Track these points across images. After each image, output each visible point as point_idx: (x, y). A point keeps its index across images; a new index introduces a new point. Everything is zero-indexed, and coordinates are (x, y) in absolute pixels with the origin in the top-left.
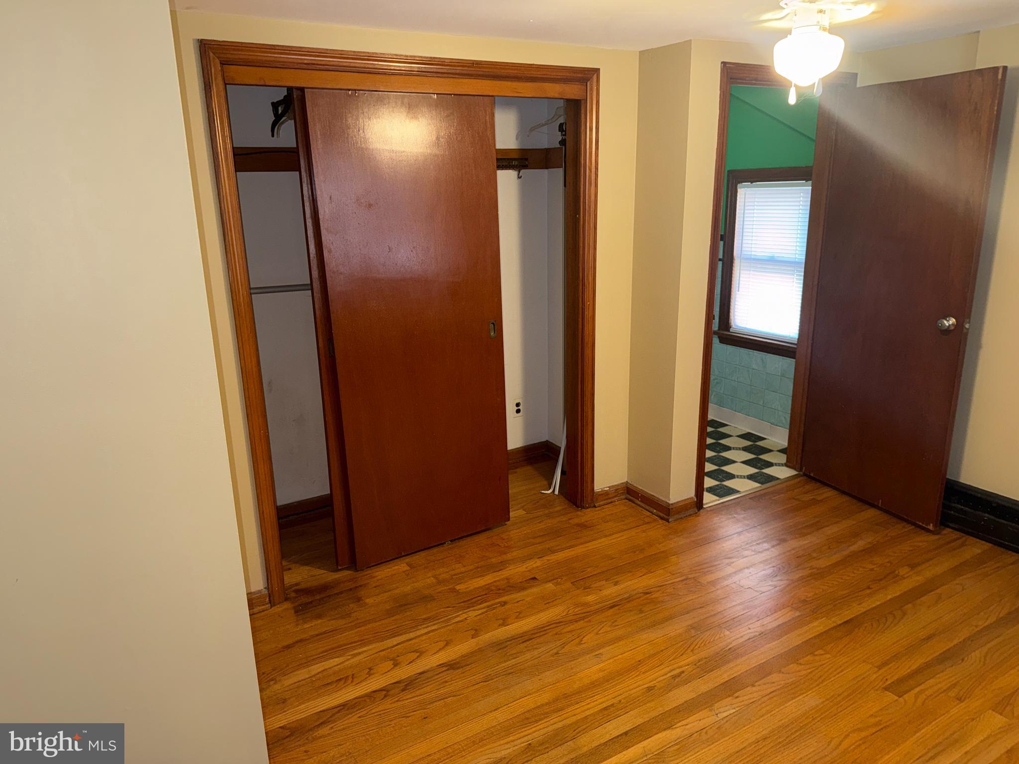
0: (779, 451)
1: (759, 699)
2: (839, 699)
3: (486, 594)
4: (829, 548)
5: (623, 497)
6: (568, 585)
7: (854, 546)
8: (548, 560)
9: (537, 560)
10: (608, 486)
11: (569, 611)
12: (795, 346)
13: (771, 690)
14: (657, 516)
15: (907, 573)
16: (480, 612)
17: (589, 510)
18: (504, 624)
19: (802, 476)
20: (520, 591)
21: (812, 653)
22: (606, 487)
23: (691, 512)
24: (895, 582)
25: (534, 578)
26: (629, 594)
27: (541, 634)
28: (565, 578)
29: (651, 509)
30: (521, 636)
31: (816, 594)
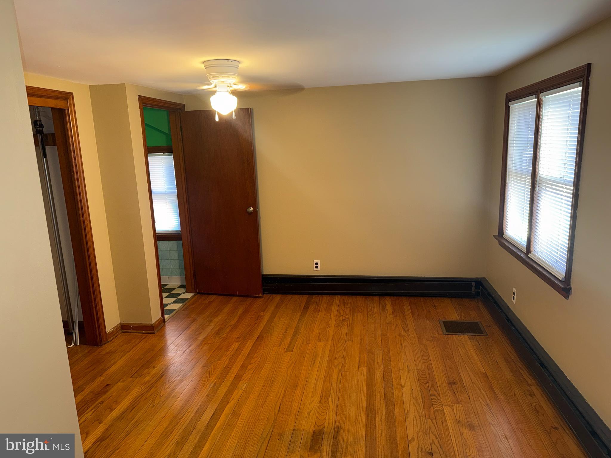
0: (178, 288)
1: (251, 376)
2: (276, 361)
3: (86, 404)
4: (231, 316)
5: (121, 332)
6: (130, 379)
7: (239, 312)
8: (107, 374)
9: (100, 377)
10: (112, 328)
11: (142, 388)
12: (181, 234)
13: (252, 371)
14: (146, 333)
15: (264, 314)
16: (91, 412)
17: (106, 345)
18: (112, 410)
19: (197, 294)
20: (105, 394)
21: (256, 353)
22: (111, 329)
23: (162, 325)
24: (262, 318)
25: (107, 385)
26: (164, 369)
27: (137, 403)
28: (125, 377)
29: (141, 331)
30: (127, 409)
31: (240, 334)
